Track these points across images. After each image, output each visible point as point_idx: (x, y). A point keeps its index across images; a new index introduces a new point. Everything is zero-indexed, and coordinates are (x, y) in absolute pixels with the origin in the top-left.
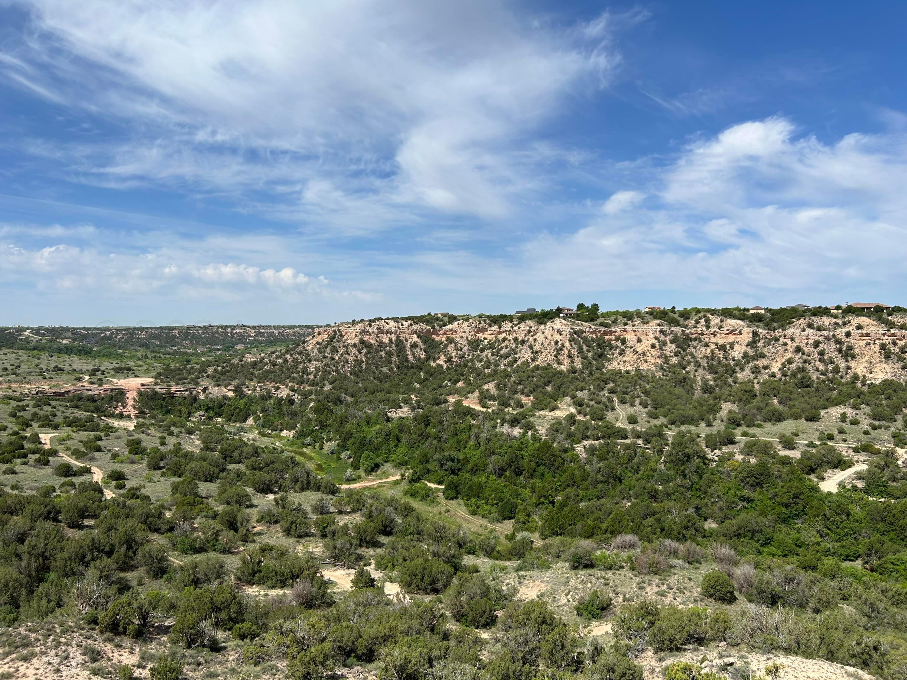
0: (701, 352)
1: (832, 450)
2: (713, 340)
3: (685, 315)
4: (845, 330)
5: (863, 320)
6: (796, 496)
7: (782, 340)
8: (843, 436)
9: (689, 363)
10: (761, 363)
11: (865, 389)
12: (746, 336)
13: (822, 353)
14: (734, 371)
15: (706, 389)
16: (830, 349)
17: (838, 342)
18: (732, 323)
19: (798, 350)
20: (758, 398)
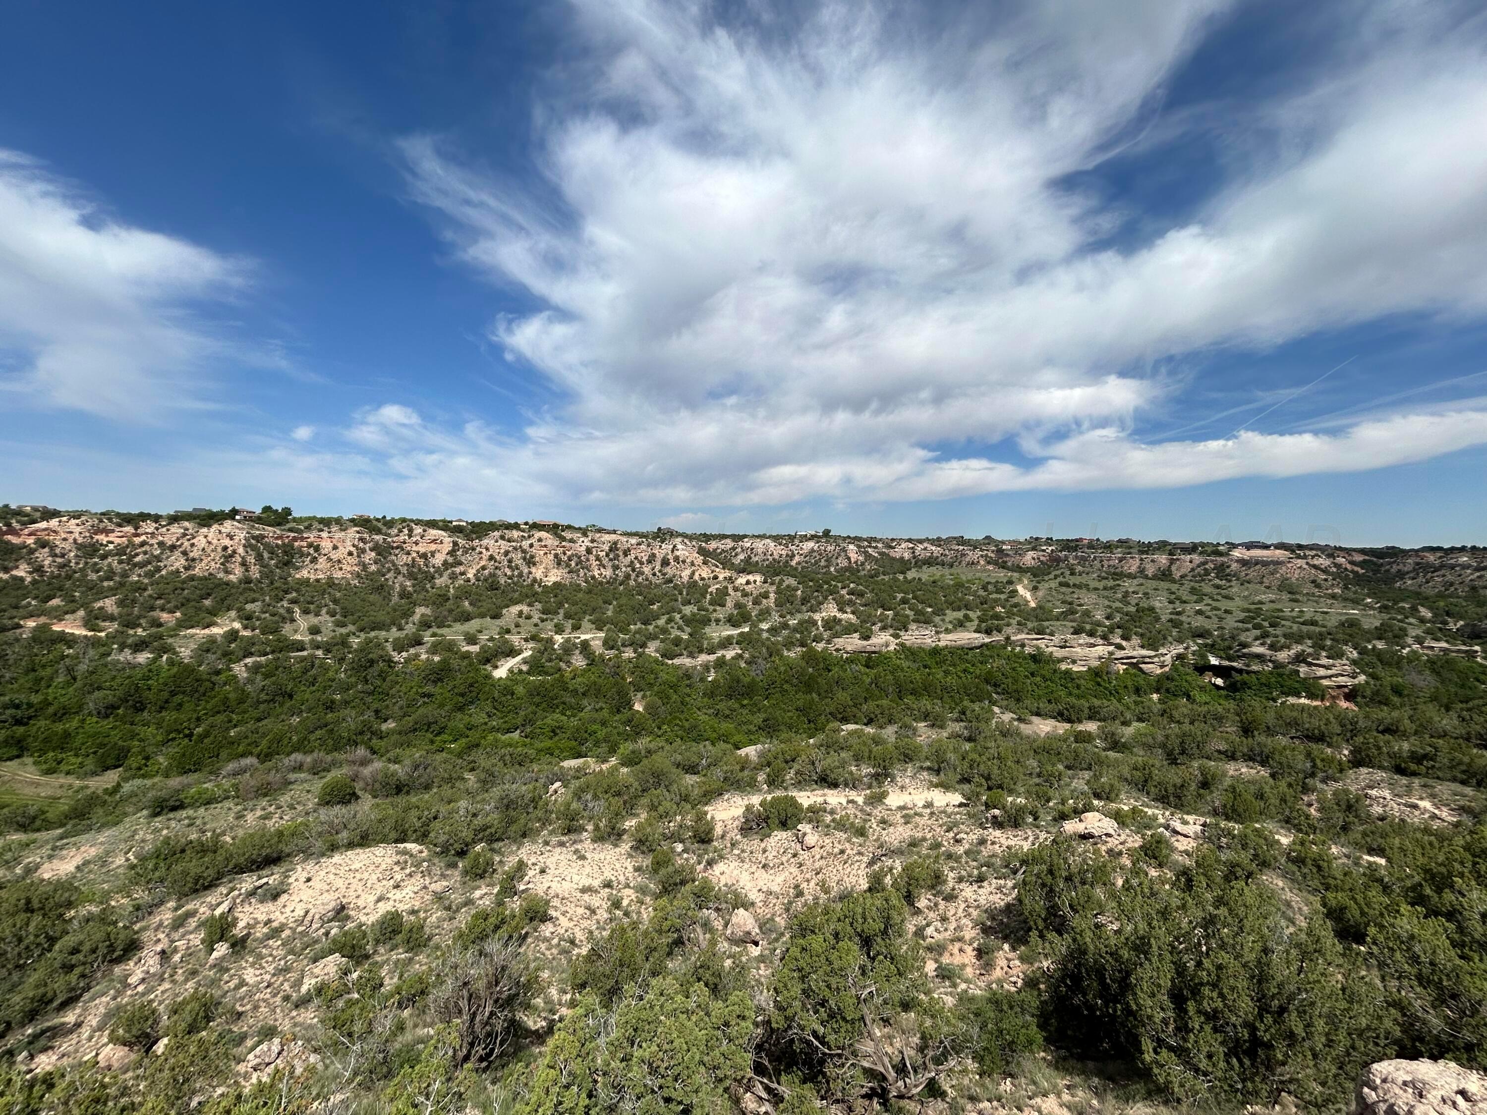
0: (403, 560)
1: (506, 642)
2: (415, 548)
3: (390, 524)
4: (529, 542)
5: (543, 534)
6: (471, 685)
7: (478, 549)
8: (518, 629)
9: (389, 570)
10: (458, 570)
11: (540, 590)
12: (447, 546)
13: (510, 561)
14: (433, 578)
15: (404, 594)
16: (517, 557)
17: (524, 551)
18: (433, 533)
19: (491, 558)
20: (451, 602)
